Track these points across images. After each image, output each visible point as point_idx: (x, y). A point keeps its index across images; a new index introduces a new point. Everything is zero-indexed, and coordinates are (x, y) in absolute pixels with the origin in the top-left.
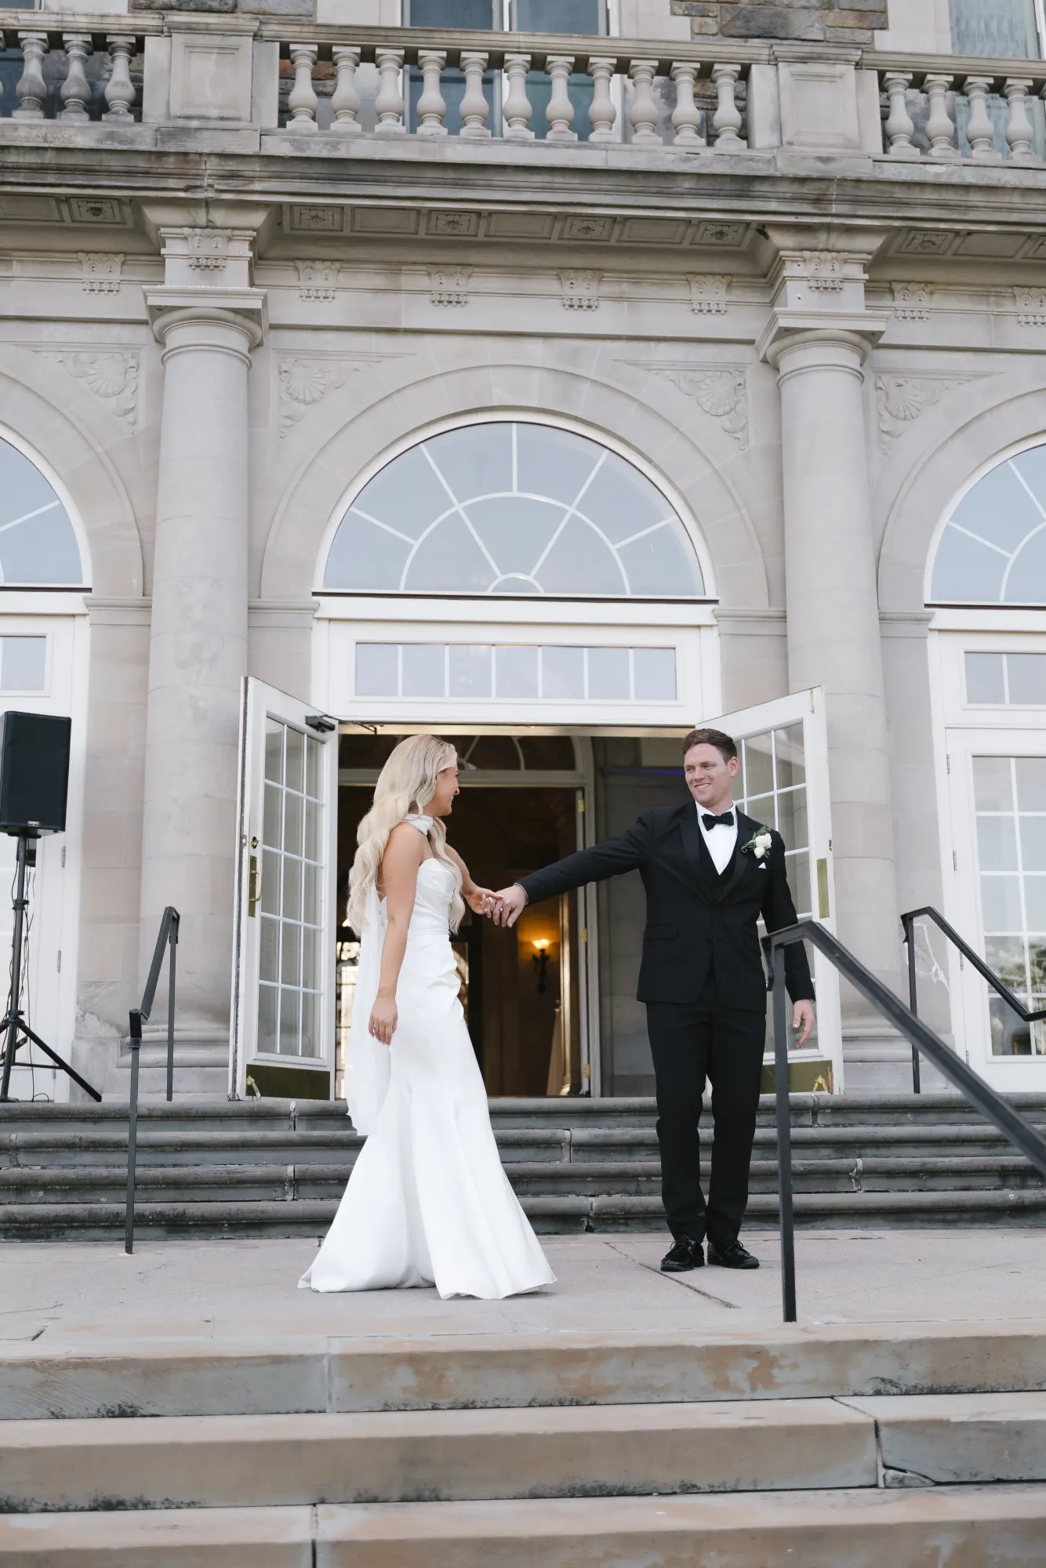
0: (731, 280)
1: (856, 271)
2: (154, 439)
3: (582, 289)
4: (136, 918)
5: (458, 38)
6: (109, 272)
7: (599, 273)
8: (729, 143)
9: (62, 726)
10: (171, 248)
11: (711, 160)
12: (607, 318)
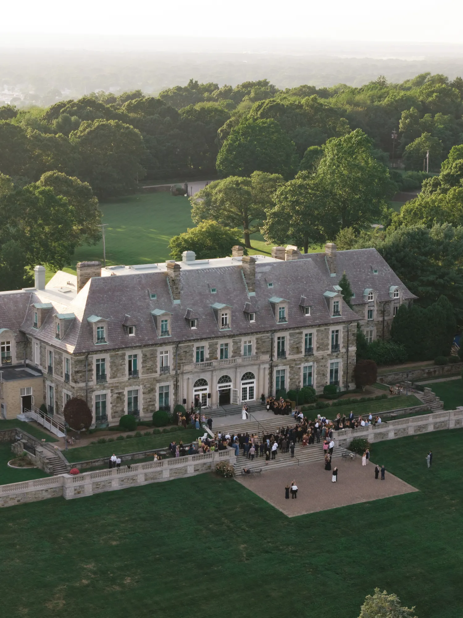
2: (212, 379)
8: (235, 363)
12: (229, 370)
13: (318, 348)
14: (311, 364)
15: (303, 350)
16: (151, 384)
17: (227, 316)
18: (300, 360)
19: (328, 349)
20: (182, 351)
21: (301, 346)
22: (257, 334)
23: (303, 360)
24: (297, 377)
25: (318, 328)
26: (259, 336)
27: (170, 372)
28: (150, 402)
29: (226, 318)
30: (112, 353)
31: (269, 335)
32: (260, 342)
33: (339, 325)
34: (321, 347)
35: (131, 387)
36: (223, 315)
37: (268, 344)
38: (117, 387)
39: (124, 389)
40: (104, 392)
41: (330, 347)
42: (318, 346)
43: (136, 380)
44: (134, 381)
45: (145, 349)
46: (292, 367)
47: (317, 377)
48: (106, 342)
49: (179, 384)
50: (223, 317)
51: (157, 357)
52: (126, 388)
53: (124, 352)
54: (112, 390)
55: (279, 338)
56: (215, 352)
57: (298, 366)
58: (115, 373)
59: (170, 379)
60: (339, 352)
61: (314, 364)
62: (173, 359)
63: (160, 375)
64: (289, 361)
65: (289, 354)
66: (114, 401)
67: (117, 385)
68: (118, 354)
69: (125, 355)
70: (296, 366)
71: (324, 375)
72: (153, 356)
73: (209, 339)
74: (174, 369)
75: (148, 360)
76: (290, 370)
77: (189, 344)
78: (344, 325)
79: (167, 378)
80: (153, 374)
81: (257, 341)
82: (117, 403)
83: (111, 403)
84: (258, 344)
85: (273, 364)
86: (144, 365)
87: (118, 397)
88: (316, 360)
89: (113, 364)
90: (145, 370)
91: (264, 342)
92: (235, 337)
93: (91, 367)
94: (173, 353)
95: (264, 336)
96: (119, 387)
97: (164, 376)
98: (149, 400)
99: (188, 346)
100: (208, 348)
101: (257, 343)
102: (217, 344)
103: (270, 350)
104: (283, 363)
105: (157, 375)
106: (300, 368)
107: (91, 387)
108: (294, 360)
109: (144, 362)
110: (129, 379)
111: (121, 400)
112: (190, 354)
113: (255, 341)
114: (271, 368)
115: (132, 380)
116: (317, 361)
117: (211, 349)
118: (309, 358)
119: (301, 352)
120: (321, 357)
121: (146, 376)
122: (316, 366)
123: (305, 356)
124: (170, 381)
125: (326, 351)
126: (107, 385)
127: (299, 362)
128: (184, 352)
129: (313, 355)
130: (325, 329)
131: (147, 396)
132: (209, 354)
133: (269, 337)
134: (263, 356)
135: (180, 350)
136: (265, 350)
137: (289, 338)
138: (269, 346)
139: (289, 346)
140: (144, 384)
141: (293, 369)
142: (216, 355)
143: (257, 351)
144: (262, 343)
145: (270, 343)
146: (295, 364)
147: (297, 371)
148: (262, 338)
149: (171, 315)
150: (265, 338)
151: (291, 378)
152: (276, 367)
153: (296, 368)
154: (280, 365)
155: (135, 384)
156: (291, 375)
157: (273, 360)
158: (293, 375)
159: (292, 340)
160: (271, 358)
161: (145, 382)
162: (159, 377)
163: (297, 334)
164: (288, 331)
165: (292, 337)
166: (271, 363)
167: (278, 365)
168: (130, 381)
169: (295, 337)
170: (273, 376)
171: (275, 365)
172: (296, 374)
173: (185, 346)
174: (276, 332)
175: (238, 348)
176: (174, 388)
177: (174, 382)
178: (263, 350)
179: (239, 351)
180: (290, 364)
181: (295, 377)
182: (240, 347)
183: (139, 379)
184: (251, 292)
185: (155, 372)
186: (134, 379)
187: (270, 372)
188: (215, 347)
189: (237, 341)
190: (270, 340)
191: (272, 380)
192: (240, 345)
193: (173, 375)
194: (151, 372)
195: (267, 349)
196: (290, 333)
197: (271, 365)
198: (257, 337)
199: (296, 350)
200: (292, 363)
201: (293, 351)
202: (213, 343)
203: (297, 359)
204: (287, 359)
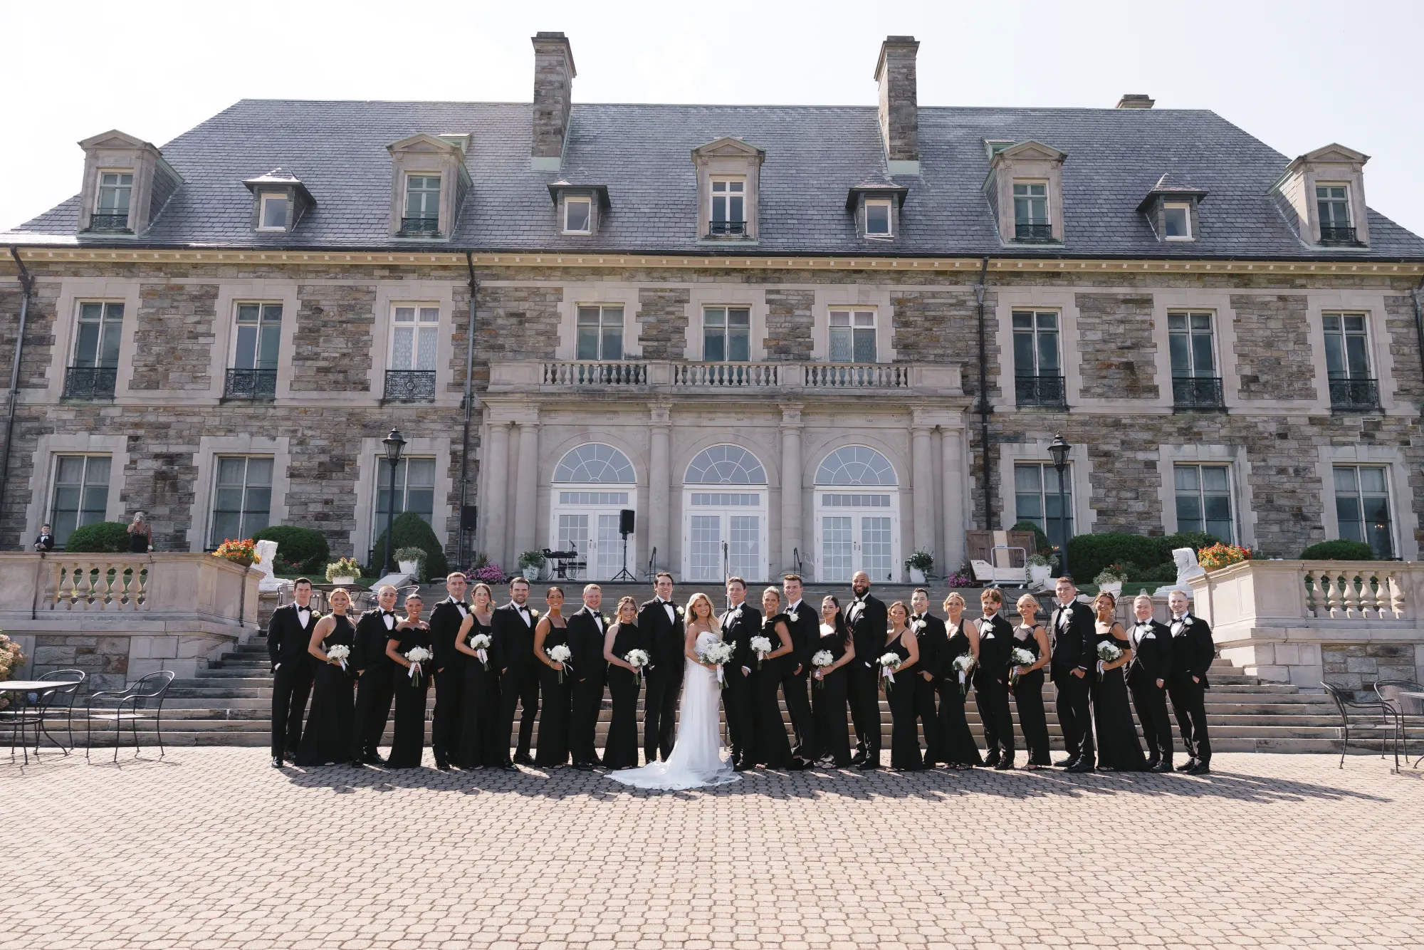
0: (773, 413)
1: (798, 412)
2: (650, 450)
3: (740, 416)
4: (647, 550)
5: (713, 363)
6: (640, 415)
7: (744, 413)
8: (772, 385)
9: (633, 512)
10: (654, 413)
11: (768, 389)
12: (746, 422)
13: (1249, 382)
14: (1217, 452)
15: (1163, 377)
16: (336, 439)
17: (743, 194)
18: (1146, 428)
19: (1310, 394)
20: (501, 312)
21: (1151, 363)
22: (898, 282)
23: (1168, 428)
24: (1139, 506)
25: (1242, 291)
26: (908, 289)
27: (438, 396)
28: (323, 517)
29: (737, 203)
30: (154, 281)
31: (962, 289)
32: (912, 316)
33: (1361, 287)
34: (1263, 378)
35: (231, 438)
36: (719, 187)
37: (961, 331)
38: (161, 431)
39: (193, 441)
40: (97, 443)
41: (1321, 383)
42: (1248, 371)
43: (262, 411)
44: (251, 411)
45: (312, 282)
46: (1107, 454)
47: (1263, 522)
48: (129, 232)
49: (478, 454)
50: (719, 194)
51: (372, 321)
52: (206, 440)
53: (214, 281)
54: (134, 438)
55: (1021, 318)
56: (676, 337)
57: (1141, 456)
58: (160, 369)
59: (438, 426)
60: (1376, 415)
61: (1233, 453)
62: (454, 338)
63: (383, 402)
64: (1084, 424)
65: (1085, 392)
66: (138, 493)
67: (162, 419)
68: (181, 288)
69: (215, 296)
70: (1129, 454)
71: (1299, 516)
72: (350, 316)
73: (642, 276)
74: (457, 385)
75: (330, 331)
76: (1099, 466)
77: (539, 284)
78: (1391, 293)
79: (420, 419)
80: (348, 394)
81: (899, 314)
82: (153, 502)
83: (124, 498)
84: (906, 324)
85: (995, 426)
86: (307, 350)
87: (160, 476)
88: (1245, 438)
89: (154, 326)
90: (312, 372)
91: (938, 320)
92: (780, 281)
93: (48, 327)
94: (457, 314)
95: (934, 295)
96: (172, 432)
97: (401, 411)
98: (316, 508)
99: (535, 292)
100: (639, 315)
101: (901, 319)
102: (680, 302)
103: (974, 360)
104: (1051, 428)
105: (367, 401)
106: (1151, 465)
107: (34, 411)
108: (1117, 424)
109: (307, 334)
110: (223, 401)
111: (174, 488)
112: (541, 327)
113: (890, 311)
114: (985, 444)
115: (237, 410)
116: (1253, 441)
117: (652, 319)
118: (1202, 425)
119: (1154, 390)
120: (1273, 427)
121: (311, 398)
122: (1248, 467)
123: (1176, 409)
124: (435, 439)
125: (1298, 403)
126: (115, 412)
127: (1147, 436)
128: (512, 315)
129: (1224, 410)
130: (1281, 298)
131: (309, 489)
132: (640, 339)
133: (965, 301)
134: (924, 372)
135: (490, 305)
136: (942, 356)
137: (1081, 320)
138: (967, 341)
139: (1084, 354)
140: (299, 434)
141: (1113, 463)
142: (682, 348)
143: (901, 357)
144: (927, 324)
145: (970, 327)
146: (1123, 442)
147: (1135, 479)
148: (926, 301)
149: (451, 154)
150: (944, 304)
151: (1103, 505)
152: (1016, 445)
153: (1129, 460)
154: (1037, 435)
155: (254, 429)
156: (1102, 492)
157: (993, 407)
158: (1114, 493)
159: (1093, 328)
160: (984, 396)
161: (304, 423)
162: (378, 411)
163: (1123, 306)
164: (1068, 285)
165: (1095, 314)
166: (984, 420)
167: (1024, 434)
168: (227, 410)
169: (1110, 318)
170: (997, 485)
171: (1008, 433)
172: (1131, 490)
173: (516, 289)
174: (1003, 284)
175: (794, 329)
176: (450, 470)
177: (453, 442)
178: (936, 355)
179: (800, 344)
180: (1094, 440)
181: (1129, 506)
182: (809, 328)
183: (275, 407)
184: (899, 159)
185: (360, 387)
186: (246, 407)
187: (981, 462)
188: (672, 313)
189: (791, 297)
190: (970, 313)
191: (993, 502)
192: (804, 320)
193: (448, 409)
194: (336, 382)
195: (958, 355)
196: (1084, 296)
197: (985, 429)
198: (900, 295)
199: (1122, 376)
200: (1105, 437)
201: (1105, 381)
202: (659, 294)
203: (1132, 418)
204: (1072, 411)
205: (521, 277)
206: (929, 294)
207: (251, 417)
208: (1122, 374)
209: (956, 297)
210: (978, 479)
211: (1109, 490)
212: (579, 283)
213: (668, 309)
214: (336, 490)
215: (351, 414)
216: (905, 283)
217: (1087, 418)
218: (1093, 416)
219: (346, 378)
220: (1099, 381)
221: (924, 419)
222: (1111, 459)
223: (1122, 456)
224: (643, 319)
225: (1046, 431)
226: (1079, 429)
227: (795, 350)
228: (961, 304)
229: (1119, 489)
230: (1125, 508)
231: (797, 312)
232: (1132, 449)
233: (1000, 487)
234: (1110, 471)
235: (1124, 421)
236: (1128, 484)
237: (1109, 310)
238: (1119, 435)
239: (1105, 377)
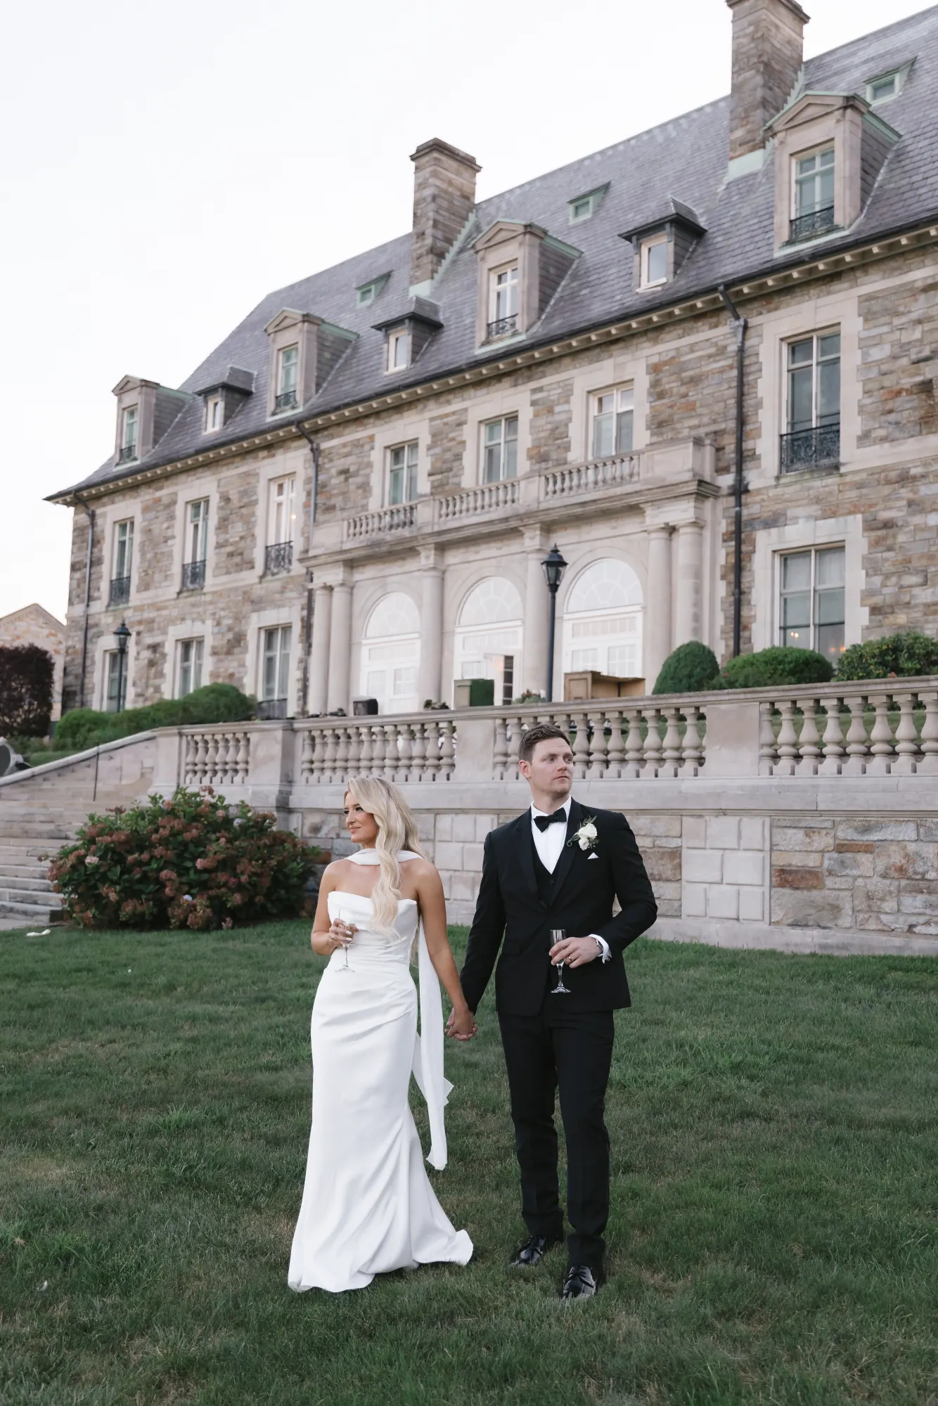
1: (538, 532)
8: (516, 504)
10: (423, 555)
11: (509, 511)
12: (505, 550)
16: (237, 617)
20: (333, 471)
22: (656, 341)
26: (665, 348)
27: (294, 565)
30: (147, 497)
31: (723, 332)
32: (670, 384)
35: (185, 625)
37: (718, 389)
38: (150, 625)
39: (165, 631)
43: (199, 598)
44: (193, 600)
45: (224, 475)
46: (888, 525)
48: (136, 458)
51: (256, 502)
52: (171, 629)
53: (175, 489)
54: (138, 634)
56: (456, 465)
58: (149, 573)
59: (293, 595)
62: (304, 506)
63: (263, 577)
64: (860, 486)
65: (864, 438)
66: (140, 680)
67: (151, 615)
68: (160, 499)
69: (177, 501)
70: (917, 520)
72: (245, 500)
73: (431, 404)
74: (306, 552)
75: (234, 517)
76: (876, 543)
77: (359, 435)
79: (283, 590)
80: (243, 574)
81: (655, 384)
82: (147, 685)
83: (134, 686)
84: (661, 396)
85: (754, 508)
86: (222, 538)
87: (150, 663)
89: (147, 537)
90: (224, 558)
91: (694, 381)
92: (542, 376)
93: (102, 549)
94: (307, 481)
95: (692, 348)
96: (155, 625)
97: (273, 584)
99: (357, 444)
100: (429, 448)
101: (656, 390)
102: (460, 424)
103: (732, 425)
104: (817, 500)
105: (253, 578)
107: (96, 619)
108: (905, 478)
109: (222, 524)
110: (179, 593)
111: (157, 672)
112: (360, 480)
113: (646, 382)
114: (739, 535)
115: (187, 600)
117: (437, 450)
121: (224, 581)
124: (290, 607)
126: (130, 613)
128: (341, 472)
131: (222, 663)
132: (430, 475)
133: (725, 347)
134: (657, 457)
135: (327, 466)
136: (699, 426)
137: (865, 334)
138: (725, 401)
139: (865, 382)
140: (217, 616)
141: (894, 537)
142: (460, 476)
143: (655, 439)
144: (683, 390)
145: (729, 380)
146: (910, 503)
147: (922, 556)
148: (683, 359)
149: (304, 321)
150: (701, 358)
151: (877, 600)
152: (774, 531)
153: (918, 529)
154: (800, 512)
155: (194, 616)
156: (877, 580)
157: (747, 484)
158: (894, 580)
159: (878, 341)
160: (740, 471)
161: (221, 605)
162: (259, 586)
163: (922, 297)
164: (852, 287)
165: (882, 320)
166: (739, 504)
167: (785, 515)
168: (182, 602)
169: (904, 319)
170: (750, 588)
171: (765, 515)
172: (917, 572)
173: (344, 445)
174: (769, 311)
175: (553, 430)
176: (301, 636)
177: (303, 609)
178: (691, 428)
179: (559, 447)
180: (871, 506)
181: (912, 596)
182: (566, 426)
183: (205, 594)
184: (740, 156)
185: (249, 566)
186: (191, 596)
187: (733, 561)
188: (453, 439)
189: (552, 393)
190: (729, 362)
191: (744, 612)
192: (563, 417)
193: (299, 576)
194: (237, 565)
195: (715, 421)
196: (870, 298)
197: (738, 516)
198: (655, 359)
199: (915, 404)
200: (887, 498)
201: (892, 417)
202: (446, 420)
203: (925, 465)
204: (843, 470)
205: (347, 431)
206: (686, 349)
207: (193, 605)
208: (916, 401)
209: (716, 344)
210: (729, 583)
211: (887, 577)
212: (386, 427)
213: (451, 435)
214: (235, 664)
215: (245, 593)
216: (663, 342)
217: (864, 475)
218: (872, 472)
219: (242, 559)
220: (883, 418)
221: (656, 517)
222: (891, 532)
223: (907, 524)
224: (432, 452)
225: (813, 504)
226: (853, 494)
227: (554, 456)
228: (722, 351)
229: (899, 574)
230: (907, 599)
231: (557, 409)
232: (923, 511)
233: (754, 591)
234: (890, 549)
235: (913, 472)
236: (916, 564)
237: (901, 309)
238: (905, 493)
239: (891, 411)
